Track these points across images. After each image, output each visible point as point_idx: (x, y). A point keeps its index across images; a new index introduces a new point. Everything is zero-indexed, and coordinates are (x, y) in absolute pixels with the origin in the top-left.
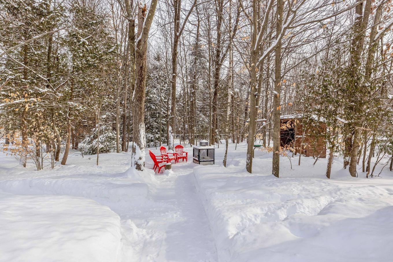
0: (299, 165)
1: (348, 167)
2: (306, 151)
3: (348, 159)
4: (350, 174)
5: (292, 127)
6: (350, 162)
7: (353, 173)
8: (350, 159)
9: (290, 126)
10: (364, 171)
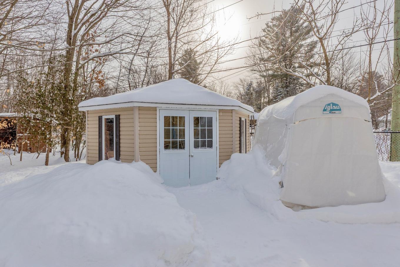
0: (21, 160)
1: (63, 155)
2: (31, 149)
3: (63, 149)
4: (65, 160)
5: (8, 126)
6: (64, 151)
7: (67, 159)
8: (65, 150)
9: (7, 126)
10: (75, 157)
